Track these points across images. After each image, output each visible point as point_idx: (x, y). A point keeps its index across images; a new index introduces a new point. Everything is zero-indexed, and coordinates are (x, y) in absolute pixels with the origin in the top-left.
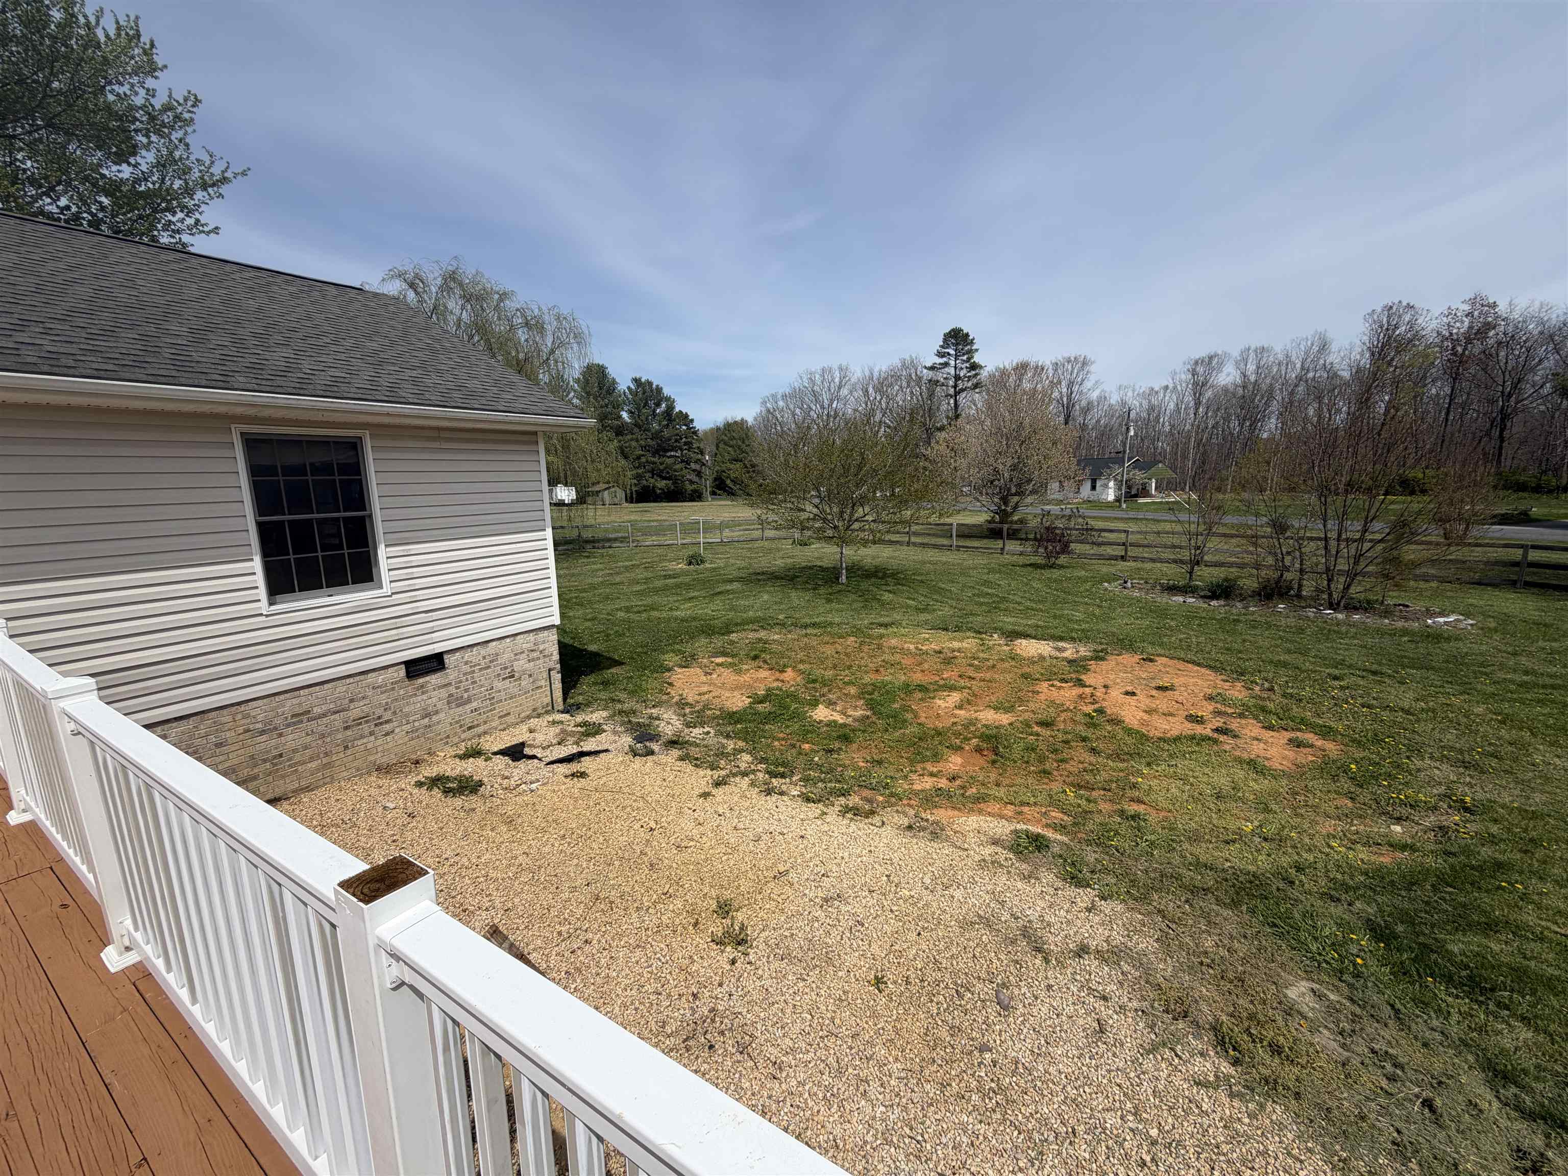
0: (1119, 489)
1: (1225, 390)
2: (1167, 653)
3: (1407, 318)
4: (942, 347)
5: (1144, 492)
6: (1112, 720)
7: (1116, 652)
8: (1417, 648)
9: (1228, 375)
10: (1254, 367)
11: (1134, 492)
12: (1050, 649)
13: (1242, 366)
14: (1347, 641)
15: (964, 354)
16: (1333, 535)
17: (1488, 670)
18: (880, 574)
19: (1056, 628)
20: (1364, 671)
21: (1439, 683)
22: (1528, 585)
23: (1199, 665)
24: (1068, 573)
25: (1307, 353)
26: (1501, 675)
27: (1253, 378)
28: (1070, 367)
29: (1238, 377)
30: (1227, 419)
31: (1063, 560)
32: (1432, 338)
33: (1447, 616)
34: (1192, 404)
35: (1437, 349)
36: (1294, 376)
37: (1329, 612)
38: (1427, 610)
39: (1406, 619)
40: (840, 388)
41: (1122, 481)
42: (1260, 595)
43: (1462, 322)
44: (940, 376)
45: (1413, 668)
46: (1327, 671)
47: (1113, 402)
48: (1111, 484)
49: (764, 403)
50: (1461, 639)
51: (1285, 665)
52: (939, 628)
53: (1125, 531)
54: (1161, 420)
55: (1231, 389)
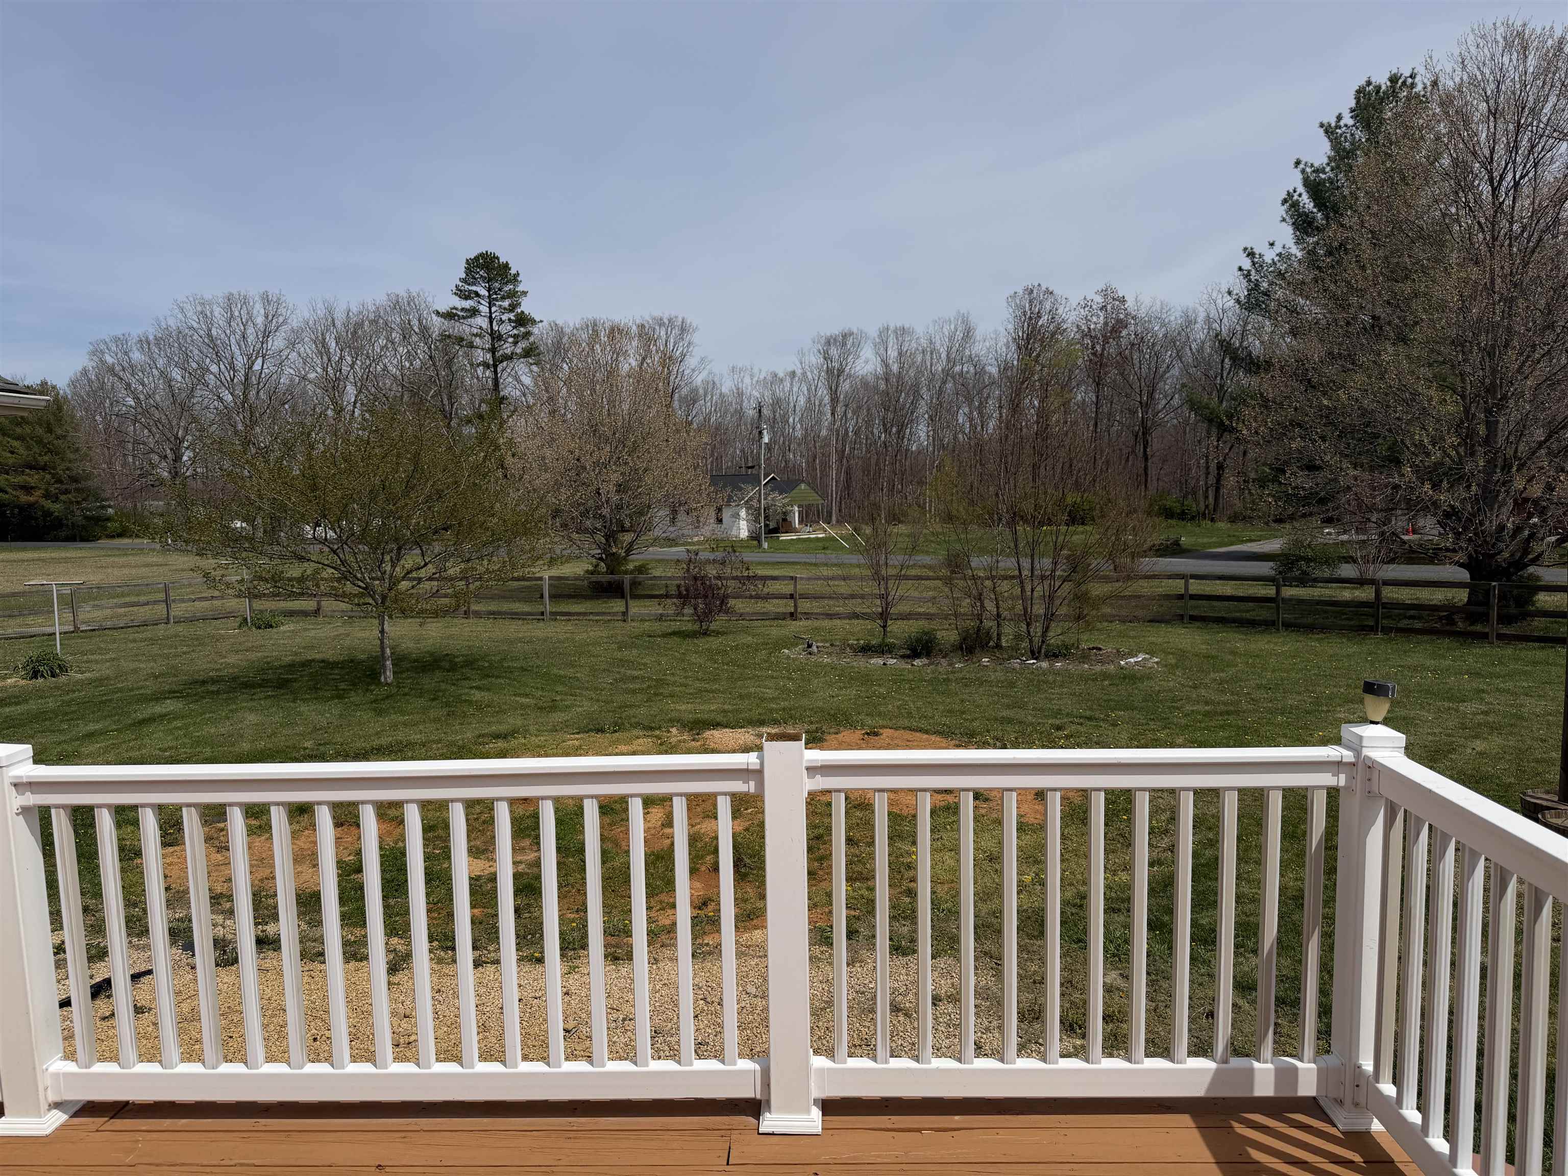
0: (757, 520)
1: (865, 384)
2: (890, 724)
3: (1048, 305)
4: (464, 281)
5: (784, 525)
6: (859, 805)
7: (832, 730)
8: (1118, 690)
9: (867, 362)
10: (896, 354)
11: (772, 525)
12: (752, 738)
13: (882, 351)
14: (1057, 690)
15: (503, 298)
16: (1026, 572)
17: (1179, 704)
18: (446, 665)
19: (750, 710)
20: (1080, 717)
21: (1144, 721)
22: (1193, 618)
23: (927, 732)
24: (730, 641)
25: (951, 338)
26: (1188, 708)
27: (895, 368)
28: (663, 333)
29: (879, 366)
30: (869, 423)
31: (719, 622)
32: (1072, 334)
33: (1136, 656)
34: (827, 399)
35: (1078, 346)
36: (940, 369)
37: (1032, 661)
38: (1118, 651)
39: (1102, 662)
40: (267, 334)
41: (760, 508)
42: (961, 649)
43: (1098, 316)
44: (463, 329)
45: (1120, 710)
46: (1050, 722)
47: (725, 390)
48: (743, 513)
49: (96, 352)
50: (1151, 678)
51: (1010, 721)
52: (591, 730)
53: (792, 578)
54: (791, 420)
55: (870, 378)
